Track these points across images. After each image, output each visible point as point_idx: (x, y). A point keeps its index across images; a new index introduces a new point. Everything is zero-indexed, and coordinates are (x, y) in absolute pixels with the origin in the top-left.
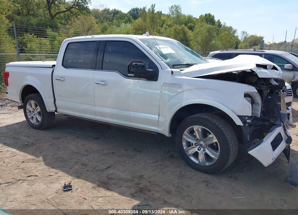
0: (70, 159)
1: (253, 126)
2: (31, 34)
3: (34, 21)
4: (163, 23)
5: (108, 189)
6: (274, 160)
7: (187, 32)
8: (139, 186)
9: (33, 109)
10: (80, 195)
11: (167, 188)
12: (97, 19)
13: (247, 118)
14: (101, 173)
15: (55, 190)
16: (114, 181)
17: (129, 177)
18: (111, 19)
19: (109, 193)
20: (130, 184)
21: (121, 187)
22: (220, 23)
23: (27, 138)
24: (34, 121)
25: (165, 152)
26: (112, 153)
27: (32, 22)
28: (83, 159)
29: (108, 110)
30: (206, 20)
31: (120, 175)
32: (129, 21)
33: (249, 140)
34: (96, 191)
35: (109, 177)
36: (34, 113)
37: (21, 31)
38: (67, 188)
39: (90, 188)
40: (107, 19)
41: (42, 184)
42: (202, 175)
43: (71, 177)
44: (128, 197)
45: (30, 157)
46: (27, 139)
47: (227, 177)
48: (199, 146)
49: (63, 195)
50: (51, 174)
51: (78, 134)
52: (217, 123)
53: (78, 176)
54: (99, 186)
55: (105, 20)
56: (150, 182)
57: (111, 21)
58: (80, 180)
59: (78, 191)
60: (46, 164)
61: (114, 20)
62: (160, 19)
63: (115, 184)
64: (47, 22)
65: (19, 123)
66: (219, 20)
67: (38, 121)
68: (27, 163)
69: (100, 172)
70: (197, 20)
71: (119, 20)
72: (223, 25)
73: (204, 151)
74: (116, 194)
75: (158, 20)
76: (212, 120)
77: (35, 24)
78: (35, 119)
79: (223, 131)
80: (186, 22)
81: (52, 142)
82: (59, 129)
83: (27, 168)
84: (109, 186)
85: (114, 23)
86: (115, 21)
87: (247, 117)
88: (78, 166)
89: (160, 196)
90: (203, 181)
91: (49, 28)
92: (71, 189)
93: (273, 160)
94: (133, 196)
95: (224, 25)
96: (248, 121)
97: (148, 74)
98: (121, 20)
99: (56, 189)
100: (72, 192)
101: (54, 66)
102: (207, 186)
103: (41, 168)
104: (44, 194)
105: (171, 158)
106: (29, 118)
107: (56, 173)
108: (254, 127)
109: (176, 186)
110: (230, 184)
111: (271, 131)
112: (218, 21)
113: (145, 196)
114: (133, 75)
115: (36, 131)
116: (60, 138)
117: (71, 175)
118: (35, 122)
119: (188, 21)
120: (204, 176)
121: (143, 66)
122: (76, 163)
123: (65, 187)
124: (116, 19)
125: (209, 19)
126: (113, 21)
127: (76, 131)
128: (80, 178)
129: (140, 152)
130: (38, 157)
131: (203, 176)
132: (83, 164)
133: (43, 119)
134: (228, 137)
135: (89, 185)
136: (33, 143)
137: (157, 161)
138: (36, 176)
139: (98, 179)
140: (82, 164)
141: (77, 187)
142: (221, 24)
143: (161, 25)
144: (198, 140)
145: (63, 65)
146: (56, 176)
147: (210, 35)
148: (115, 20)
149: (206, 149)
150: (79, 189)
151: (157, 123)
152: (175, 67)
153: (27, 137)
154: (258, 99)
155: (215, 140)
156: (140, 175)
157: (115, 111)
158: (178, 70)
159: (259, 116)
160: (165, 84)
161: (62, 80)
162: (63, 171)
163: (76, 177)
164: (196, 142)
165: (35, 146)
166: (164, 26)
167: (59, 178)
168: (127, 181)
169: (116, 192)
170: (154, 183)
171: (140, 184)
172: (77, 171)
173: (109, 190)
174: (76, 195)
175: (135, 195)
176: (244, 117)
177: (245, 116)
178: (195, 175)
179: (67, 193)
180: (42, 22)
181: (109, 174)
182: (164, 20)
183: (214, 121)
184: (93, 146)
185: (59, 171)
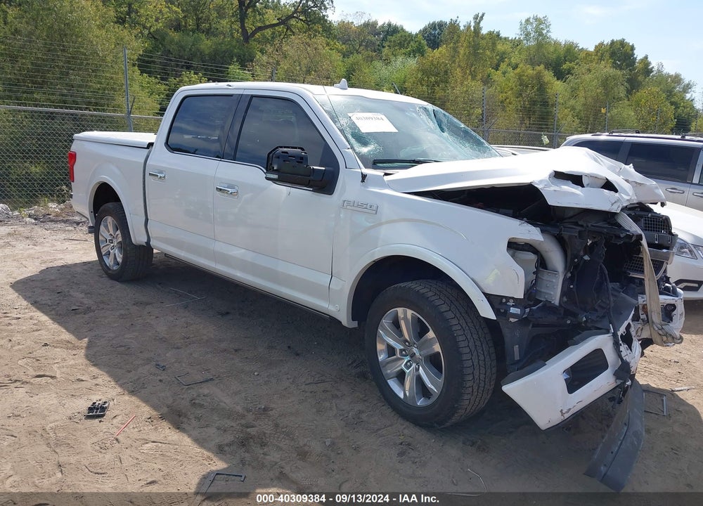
0: (141, 352)
1: (531, 325)
2: (195, 73)
3: (207, 45)
4: (502, 60)
5: (178, 426)
6: (567, 416)
7: (547, 83)
8: (248, 430)
9: (111, 235)
10: (115, 430)
11: (305, 445)
12: (344, 44)
13: (511, 303)
14: (183, 391)
15: (69, 413)
16: (199, 412)
17: (239, 409)
18: (378, 45)
19: (174, 435)
20: (229, 423)
21: (207, 426)
22: (649, 64)
23: (83, 296)
24: (109, 262)
25: (352, 363)
26: (236, 351)
27: (202, 47)
28: (167, 355)
29: (237, 252)
30: (613, 54)
31: (222, 402)
32: (419, 51)
33: (517, 357)
34: (151, 427)
35: (197, 401)
36: (112, 245)
37: (177, 66)
38: (97, 412)
39: (144, 418)
40: (369, 45)
41: (54, 395)
42: (404, 428)
43: (119, 390)
44: (209, 450)
45: (66, 336)
46: (83, 298)
47: (464, 443)
48: (408, 358)
49: (79, 426)
50: (83, 378)
51: (194, 298)
52: (444, 308)
53: (134, 388)
54: (162, 417)
55: (362, 47)
56: (277, 426)
57: (378, 50)
58: (133, 398)
59: (115, 421)
60: (87, 356)
61: (384, 47)
62: (493, 50)
63: (198, 419)
64: (235, 47)
65: (89, 263)
66: (646, 57)
67: (118, 264)
68: (53, 348)
69: (183, 389)
70: (588, 54)
71: (397, 48)
72: (655, 69)
73: (417, 370)
74: (186, 440)
75: (488, 53)
76: (433, 298)
77: (207, 53)
78: (112, 257)
79: (454, 328)
80: (558, 58)
81: (128, 309)
82: (160, 284)
83: (46, 359)
84: (185, 420)
85: (383, 54)
86: (386, 51)
87: (511, 301)
88: (147, 367)
89: (278, 460)
90: (400, 441)
91: (237, 61)
92: (103, 416)
93: (563, 414)
94: (220, 451)
95: (659, 71)
96: (513, 310)
97: (312, 177)
98: (400, 49)
99: (74, 412)
100: (100, 421)
101: (151, 145)
102: (401, 454)
103: (72, 362)
104: (44, 417)
105: (358, 377)
106: (103, 253)
107: (95, 377)
108: (533, 327)
109: (327, 444)
110: (459, 459)
111: (576, 343)
112: (642, 60)
113: (247, 455)
114: (276, 176)
115: (109, 282)
116: (150, 304)
117: (121, 386)
118: (112, 263)
119: (565, 57)
120: (409, 431)
121: (302, 158)
122: (149, 361)
123: (90, 409)
124: (389, 46)
125: (620, 54)
126: (383, 50)
127: (190, 292)
128: (134, 395)
129: (298, 355)
130: (80, 338)
131: (406, 431)
132: (159, 365)
133: (124, 259)
134: (462, 344)
135: (146, 410)
136: (89, 308)
137: (323, 381)
138: (52, 377)
139: (170, 401)
140: (157, 365)
141: (117, 412)
142: (651, 66)
143: (494, 65)
144: (407, 344)
145: (167, 144)
146: (91, 383)
147: (607, 95)
148: (387, 48)
149: (420, 368)
150: (119, 418)
151: (327, 293)
152: (380, 165)
153: (86, 294)
154: (556, 258)
155: (437, 348)
156: (263, 407)
157: (249, 257)
158: (380, 173)
159: (556, 301)
160: (345, 204)
161: (161, 177)
162: (111, 376)
163: (128, 391)
164: (402, 347)
165: (92, 314)
166: (503, 66)
167: (94, 388)
168: (230, 415)
169: (190, 436)
170: (285, 429)
171: (253, 427)
172: (139, 379)
173: (178, 428)
174: (105, 430)
175: (226, 448)
176: (504, 300)
177: (508, 298)
178: (390, 426)
179: (90, 422)
180: (224, 48)
181: (199, 396)
182: (504, 53)
183: (437, 303)
184: (207, 328)
185: (102, 373)
